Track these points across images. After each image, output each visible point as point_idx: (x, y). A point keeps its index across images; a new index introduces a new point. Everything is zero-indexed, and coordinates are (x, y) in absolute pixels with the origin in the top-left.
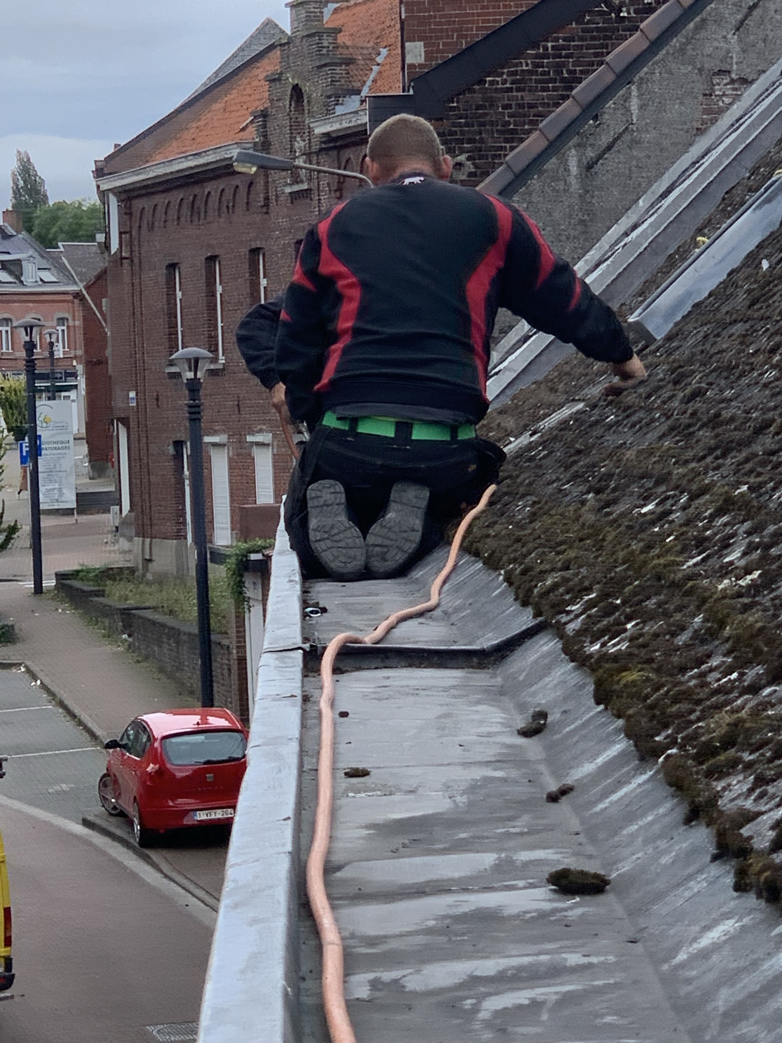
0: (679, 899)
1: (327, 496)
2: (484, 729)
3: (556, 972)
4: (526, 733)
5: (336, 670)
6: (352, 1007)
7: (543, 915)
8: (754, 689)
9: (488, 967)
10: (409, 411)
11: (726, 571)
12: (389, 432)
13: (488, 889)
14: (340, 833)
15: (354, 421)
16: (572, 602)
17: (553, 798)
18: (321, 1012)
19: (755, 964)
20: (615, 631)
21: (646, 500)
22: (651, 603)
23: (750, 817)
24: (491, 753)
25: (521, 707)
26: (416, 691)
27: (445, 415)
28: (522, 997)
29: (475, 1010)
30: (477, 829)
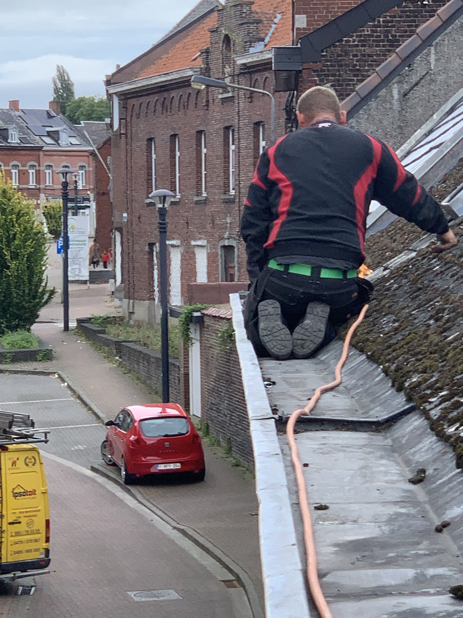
1: (271, 310)
2: (389, 478)
4: (414, 482)
5: (296, 432)
7: (449, 614)
10: (319, 261)
13: (413, 594)
15: (287, 266)
16: (432, 395)
17: (439, 530)
24: (396, 496)
25: (408, 462)
26: (343, 449)
30: (401, 550)
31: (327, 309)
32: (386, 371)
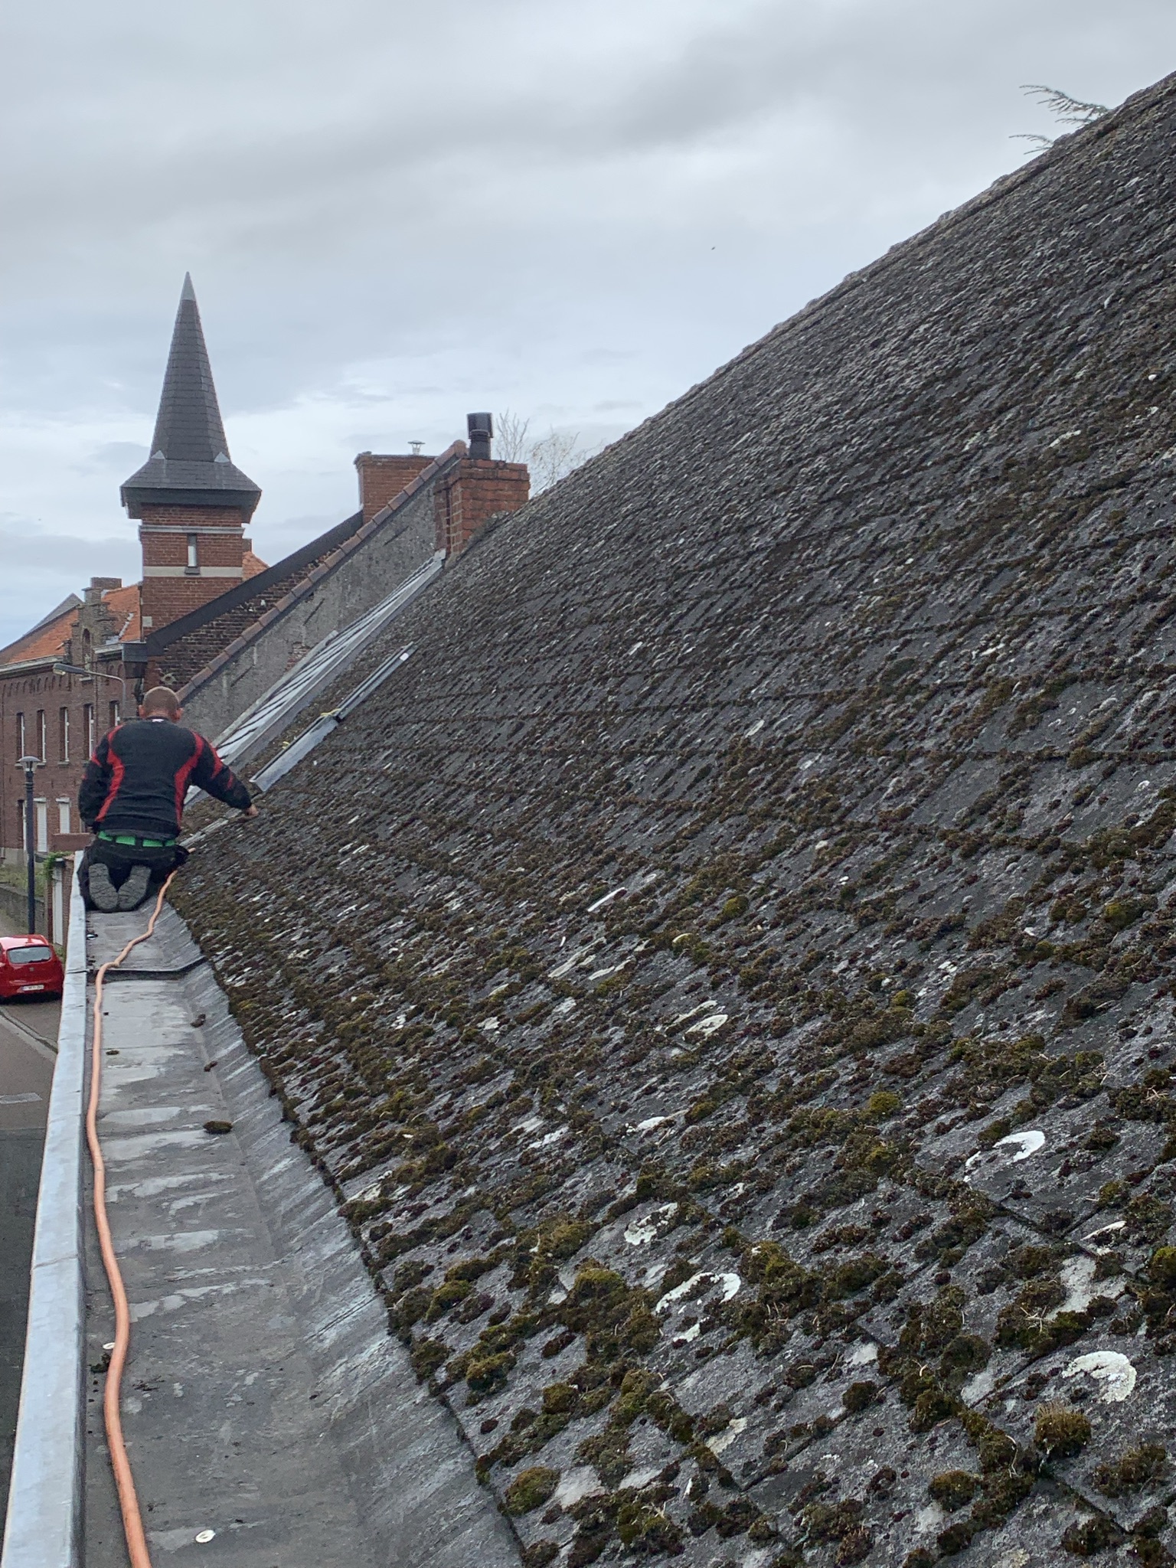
0: (263, 1143)
1: (99, 872)
2: (175, 1023)
3: (206, 1184)
4: (195, 1025)
5: (104, 982)
6: (108, 1206)
7: (201, 1147)
8: (302, 1024)
9: (174, 1181)
10: (141, 833)
11: (292, 946)
12: (131, 842)
13: (175, 1130)
14: (105, 1091)
15: (115, 838)
16: (218, 949)
17: (207, 1070)
18: (93, 1208)
19: (299, 1187)
20: (238, 972)
21: (257, 892)
22: (256, 958)
23: (300, 1102)
24: (175, 1039)
25: (194, 1007)
27: (158, 836)
28: (189, 1201)
29: (168, 1208)
30: (171, 1090)
31: (149, 871)
32: (189, 925)
